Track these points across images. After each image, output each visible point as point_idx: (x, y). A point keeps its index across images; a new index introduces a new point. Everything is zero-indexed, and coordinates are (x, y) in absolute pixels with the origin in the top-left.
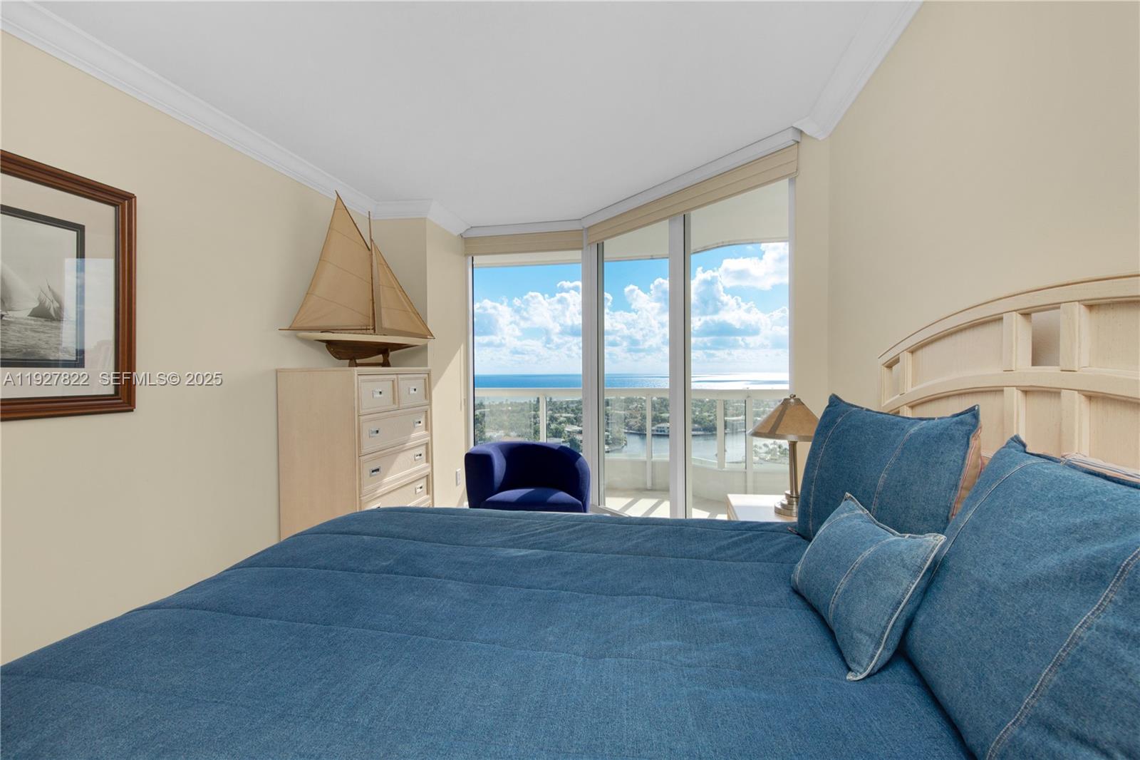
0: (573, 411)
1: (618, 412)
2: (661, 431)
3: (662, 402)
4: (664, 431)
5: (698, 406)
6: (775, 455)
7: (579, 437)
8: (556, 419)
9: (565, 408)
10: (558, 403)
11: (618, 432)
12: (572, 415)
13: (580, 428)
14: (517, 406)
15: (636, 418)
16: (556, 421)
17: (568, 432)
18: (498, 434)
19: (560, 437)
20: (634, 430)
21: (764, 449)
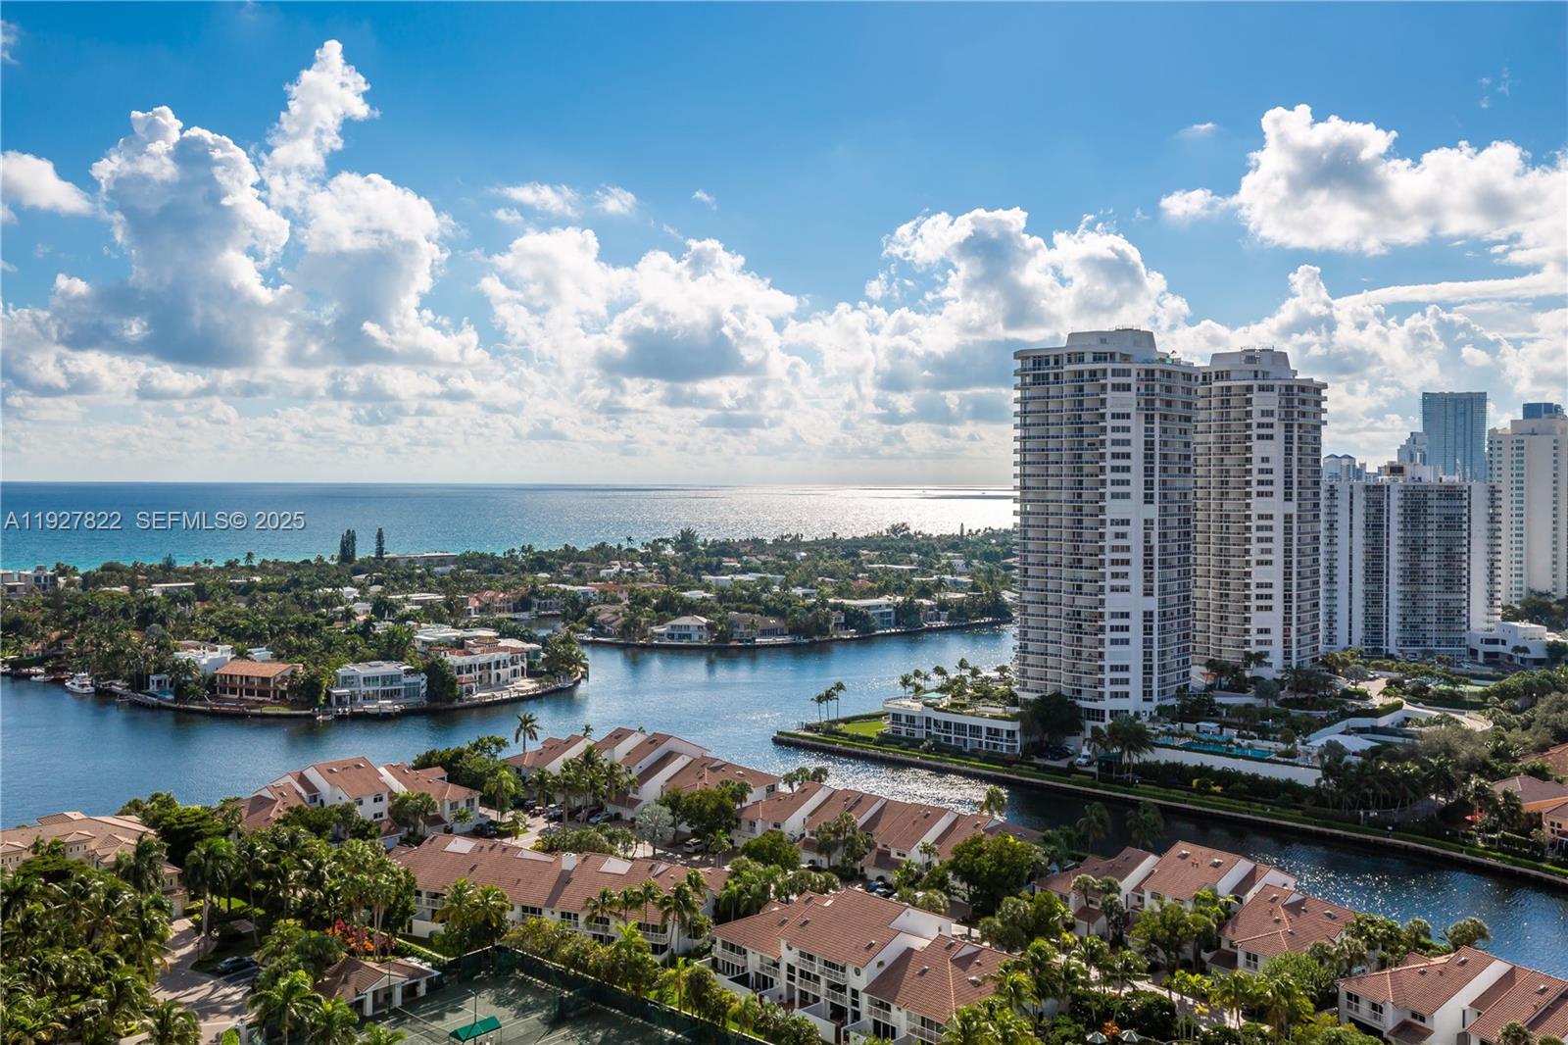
0: (442, 584)
1: (569, 588)
2: (681, 637)
3: (688, 560)
4: (689, 636)
5: (780, 570)
6: (961, 693)
7: (454, 659)
8: (392, 608)
9: (421, 577)
10: (402, 563)
11: (563, 642)
12: (441, 597)
13: (459, 633)
14: (279, 574)
15: (616, 601)
16: (392, 611)
17: (424, 643)
18: (217, 655)
19: (400, 658)
20: (608, 635)
21: (937, 680)
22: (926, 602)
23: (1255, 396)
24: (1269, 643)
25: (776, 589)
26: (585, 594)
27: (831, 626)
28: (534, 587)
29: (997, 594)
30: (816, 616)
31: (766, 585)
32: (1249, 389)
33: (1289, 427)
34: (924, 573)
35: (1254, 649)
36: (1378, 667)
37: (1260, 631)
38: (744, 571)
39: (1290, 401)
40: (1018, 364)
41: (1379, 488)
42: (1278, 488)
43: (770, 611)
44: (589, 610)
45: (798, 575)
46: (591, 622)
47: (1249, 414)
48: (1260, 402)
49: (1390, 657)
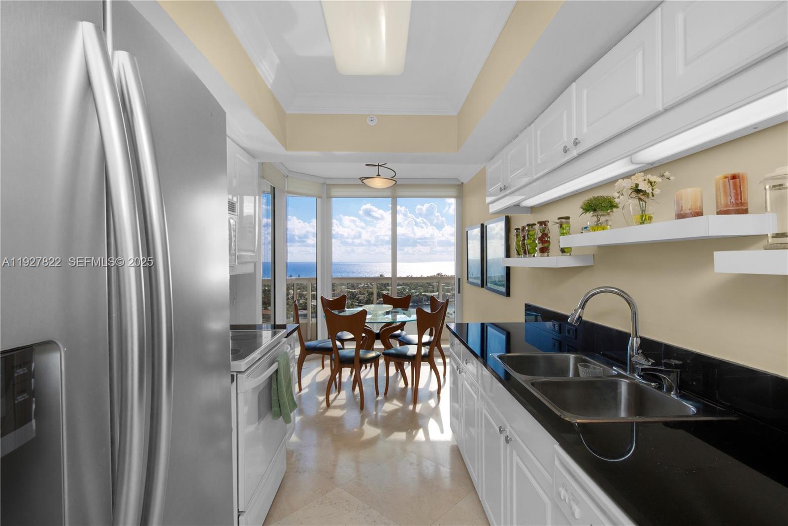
22: (449, 294)
26: (355, 292)
27: (423, 301)
28: (341, 290)
34: (448, 286)
44: (357, 296)
46: (357, 300)
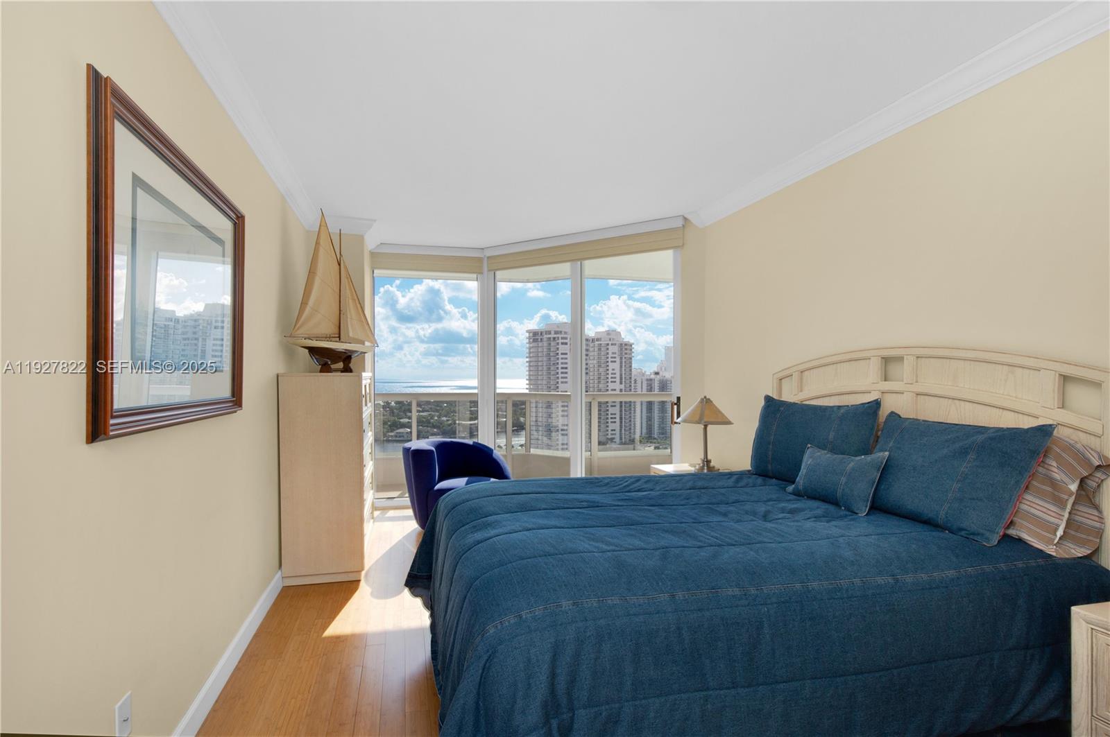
2: (400, 437)
3: (401, 408)
4: (403, 436)
5: (437, 411)
23: (610, 347)
24: (615, 434)
25: (436, 418)
29: (518, 419)
30: (452, 428)
31: (432, 418)
32: (608, 344)
33: (621, 358)
35: (610, 436)
36: (651, 442)
37: (612, 430)
38: (423, 411)
39: (621, 349)
40: (527, 335)
41: (651, 380)
42: (618, 380)
43: (434, 427)
45: (443, 412)
47: (608, 353)
48: (612, 349)
49: (655, 439)
